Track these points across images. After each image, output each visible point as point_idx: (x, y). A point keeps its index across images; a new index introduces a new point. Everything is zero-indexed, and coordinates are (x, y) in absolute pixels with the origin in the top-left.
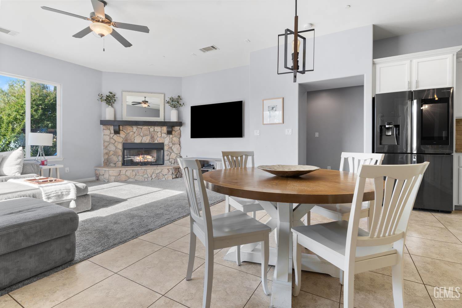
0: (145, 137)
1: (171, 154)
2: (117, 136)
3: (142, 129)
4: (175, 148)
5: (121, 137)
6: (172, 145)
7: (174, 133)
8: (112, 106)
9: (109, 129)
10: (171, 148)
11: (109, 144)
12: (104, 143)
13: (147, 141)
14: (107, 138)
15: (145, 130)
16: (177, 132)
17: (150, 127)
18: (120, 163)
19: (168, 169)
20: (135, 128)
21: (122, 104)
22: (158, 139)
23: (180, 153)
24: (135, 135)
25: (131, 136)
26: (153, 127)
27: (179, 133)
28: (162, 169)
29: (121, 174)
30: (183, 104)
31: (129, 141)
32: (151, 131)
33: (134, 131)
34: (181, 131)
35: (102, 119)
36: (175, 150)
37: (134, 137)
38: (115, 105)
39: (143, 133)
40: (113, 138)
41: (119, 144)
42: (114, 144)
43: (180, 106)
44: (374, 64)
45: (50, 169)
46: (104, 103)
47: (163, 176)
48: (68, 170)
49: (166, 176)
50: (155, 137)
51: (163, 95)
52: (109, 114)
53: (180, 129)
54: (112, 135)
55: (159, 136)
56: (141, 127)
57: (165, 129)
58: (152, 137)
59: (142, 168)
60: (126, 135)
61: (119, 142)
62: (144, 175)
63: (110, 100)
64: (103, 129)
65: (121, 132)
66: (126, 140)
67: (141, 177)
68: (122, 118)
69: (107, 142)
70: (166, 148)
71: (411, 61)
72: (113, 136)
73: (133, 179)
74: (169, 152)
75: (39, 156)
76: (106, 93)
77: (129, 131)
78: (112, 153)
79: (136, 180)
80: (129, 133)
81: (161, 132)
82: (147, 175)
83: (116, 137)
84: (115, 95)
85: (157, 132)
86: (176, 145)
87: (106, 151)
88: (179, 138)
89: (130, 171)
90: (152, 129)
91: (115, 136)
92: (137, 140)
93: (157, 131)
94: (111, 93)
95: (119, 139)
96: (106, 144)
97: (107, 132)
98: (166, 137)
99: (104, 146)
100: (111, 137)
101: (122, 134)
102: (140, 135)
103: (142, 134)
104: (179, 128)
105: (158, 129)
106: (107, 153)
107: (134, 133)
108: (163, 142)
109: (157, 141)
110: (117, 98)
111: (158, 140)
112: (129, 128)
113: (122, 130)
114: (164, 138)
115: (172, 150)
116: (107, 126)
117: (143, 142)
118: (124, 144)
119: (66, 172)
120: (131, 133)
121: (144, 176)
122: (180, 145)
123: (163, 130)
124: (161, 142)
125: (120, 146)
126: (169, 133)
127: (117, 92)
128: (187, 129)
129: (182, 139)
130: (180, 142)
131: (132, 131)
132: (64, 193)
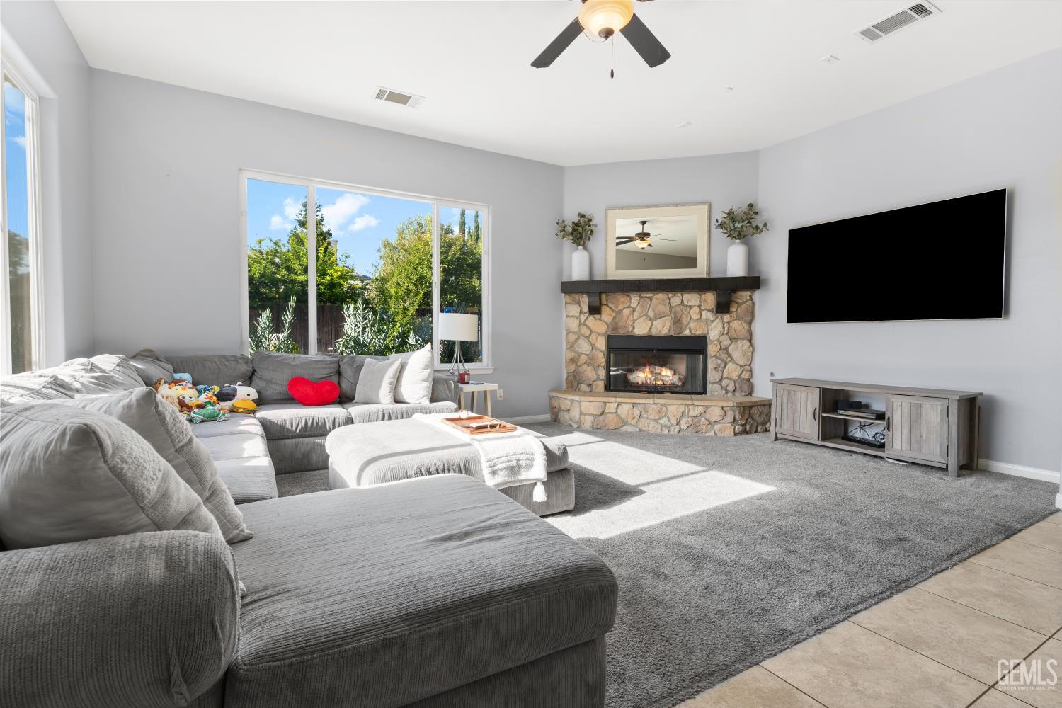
0: (658, 321)
1: (726, 365)
2: (596, 319)
3: (650, 299)
4: (738, 351)
5: (603, 321)
6: (729, 342)
7: (734, 309)
8: (585, 248)
9: (579, 303)
10: (726, 349)
11: (578, 338)
12: (566, 337)
13: (665, 332)
14: (574, 324)
15: (660, 304)
16: (744, 306)
17: (670, 295)
18: (600, 385)
19: (722, 407)
20: (635, 299)
21: (606, 241)
22: (692, 325)
23: (750, 365)
24: (636, 315)
25: (625, 318)
26: (679, 295)
27: (750, 309)
28: (707, 407)
29: (607, 411)
30: (765, 225)
31: (621, 332)
32: (673, 305)
33: (634, 305)
34: (754, 303)
35: (564, 280)
36: (736, 355)
37: (634, 321)
38: (590, 244)
39: (654, 311)
40: (587, 323)
41: (599, 338)
42: (588, 337)
43: (753, 234)
45: (473, 393)
46: (568, 242)
47: (710, 426)
48: (502, 395)
49: (717, 427)
50: (685, 320)
51: (706, 208)
52: (577, 266)
53: (751, 296)
54: (583, 317)
55: (695, 317)
56: (650, 295)
57: (710, 298)
58: (677, 321)
59: (657, 401)
60: (615, 317)
61: (599, 334)
62: (660, 419)
63: (580, 232)
64: (566, 303)
65: (605, 310)
66: (615, 329)
67: (653, 424)
68: (606, 275)
69: (573, 332)
70: (712, 349)
72: (586, 319)
73: (634, 426)
74: (720, 362)
75: (456, 362)
76: (571, 216)
77: (620, 307)
78: (583, 358)
79: (640, 430)
80: (621, 311)
81: (699, 306)
82: (669, 419)
83: (591, 321)
84: (590, 220)
85: (691, 307)
86: (740, 343)
87: (572, 355)
88: (750, 323)
89: (628, 405)
90: (676, 300)
91: (591, 318)
92: (641, 329)
93: (689, 304)
94: (583, 216)
95: (600, 326)
96: (572, 337)
97: (574, 310)
98: (713, 321)
99: (567, 342)
100: (582, 321)
101: (607, 315)
102: (646, 315)
103: (651, 314)
104: (749, 293)
105: (691, 298)
106: (573, 360)
107: (634, 310)
108: (705, 332)
109: (690, 330)
110: (596, 226)
111: (692, 328)
112: (621, 298)
113: (607, 305)
114: (708, 322)
115: (729, 355)
116: (573, 295)
117: (654, 333)
118: (610, 339)
119: (499, 399)
120: (627, 312)
121: (660, 421)
122: (750, 341)
123: (705, 300)
124: (698, 333)
125: (601, 344)
126: (722, 308)
127: (595, 211)
128: (775, 297)
129: (758, 327)
130: (751, 335)
131: (629, 307)
132: (522, 463)
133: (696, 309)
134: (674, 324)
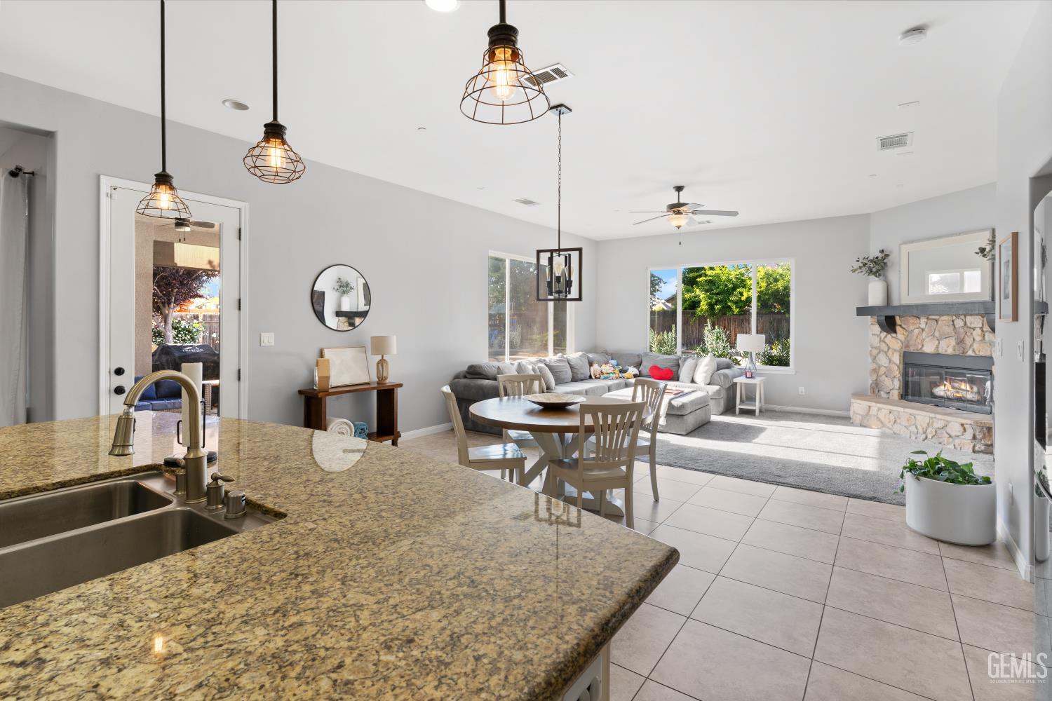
0: (944, 341)
2: (892, 337)
3: (937, 321)
5: (899, 339)
8: (884, 279)
11: (879, 352)
12: (870, 351)
13: (950, 351)
14: (876, 341)
15: (945, 325)
17: (955, 318)
18: (895, 394)
19: (962, 425)
20: (923, 320)
21: (900, 271)
22: (976, 346)
24: (924, 334)
25: (915, 337)
26: (962, 317)
28: (948, 422)
29: (870, 413)
31: (912, 349)
32: (957, 326)
33: (922, 326)
35: (861, 305)
37: (922, 341)
39: (939, 331)
40: (886, 340)
41: (895, 353)
42: (886, 353)
47: (951, 440)
48: (804, 391)
49: (957, 441)
50: (968, 341)
51: (988, 233)
54: (883, 336)
55: (978, 338)
56: (937, 317)
58: (961, 342)
59: (907, 410)
60: (908, 336)
61: (895, 350)
62: (910, 426)
64: (870, 324)
65: (898, 328)
66: (907, 346)
67: (904, 429)
68: (900, 300)
69: (876, 348)
72: (886, 336)
73: (890, 429)
77: (912, 328)
78: (883, 370)
79: (894, 433)
80: (912, 331)
81: (982, 328)
82: (916, 427)
83: (889, 338)
84: (887, 255)
85: (974, 329)
87: (875, 366)
89: (886, 411)
90: (959, 322)
92: (929, 348)
93: (972, 326)
94: (882, 252)
95: (895, 342)
96: (875, 352)
97: (877, 329)
99: (871, 356)
100: (882, 338)
101: (900, 333)
102: (933, 335)
103: (937, 334)
105: (975, 320)
106: (875, 371)
107: (923, 330)
108: (988, 354)
109: (974, 351)
110: (892, 259)
111: (975, 349)
112: (911, 320)
113: (900, 326)
114: (991, 344)
117: (940, 351)
118: (904, 355)
119: (800, 393)
120: (916, 331)
121: (910, 428)
123: (987, 323)
124: (984, 354)
125: (897, 359)
127: (890, 245)
131: (919, 328)
133: (978, 331)
134: (957, 344)
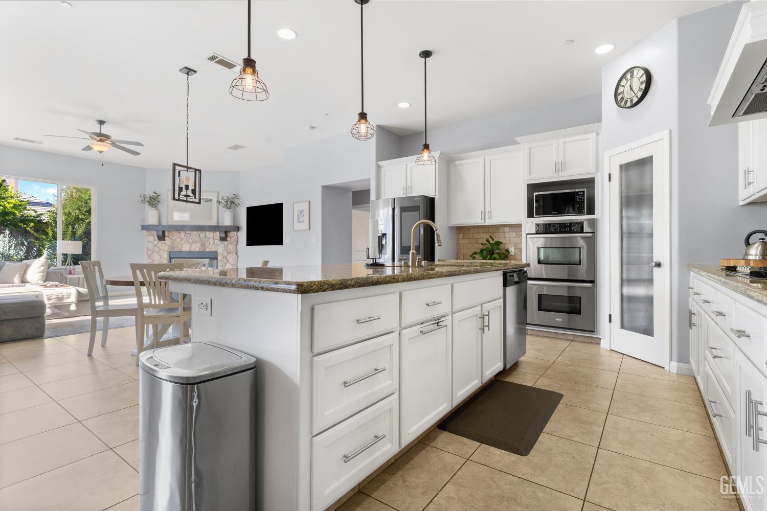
0: (194, 244)
1: (226, 264)
2: (162, 243)
3: (190, 234)
4: (231, 258)
5: (167, 244)
6: (227, 254)
7: (229, 239)
8: (157, 209)
9: (153, 235)
10: (226, 257)
11: (153, 252)
12: (147, 252)
13: (197, 250)
14: (151, 246)
15: (195, 236)
16: (233, 238)
17: (200, 233)
20: (182, 234)
22: (210, 246)
23: (237, 264)
24: (183, 242)
25: (177, 243)
26: (204, 232)
27: (236, 240)
30: (239, 204)
31: (176, 249)
32: (201, 237)
33: (182, 237)
34: (238, 237)
35: (146, 224)
36: (230, 260)
37: (182, 244)
38: (160, 206)
39: (192, 240)
40: (158, 245)
41: (164, 252)
42: (158, 252)
43: (235, 208)
44: (379, 167)
46: (147, 204)
50: (207, 244)
51: (216, 194)
52: (152, 217)
53: (237, 234)
54: (156, 242)
55: (212, 243)
56: (190, 232)
57: (217, 235)
58: (203, 245)
60: (172, 243)
61: (164, 251)
63: (154, 201)
64: (147, 235)
65: (166, 238)
66: (173, 248)
68: (168, 222)
69: (150, 250)
70: (219, 258)
71: (406, 165)
72: (158, 243)
74: (223, 263)
76: (149, 193)
77: (175, 238)
78: (156, 262)
80: (175, 240)
81: (213, 238)
83: (161, 244)
84: (159, 196)
85: (209, 238)
86: (232, 255)
87: (150, 260)
88: (237, 245)
90: (202, 235)
91: (160, 243)
92: (185, 248)
94: (155, 193)
95: (165, 246)
96: (150, 252)
97: (151, 238)
98: (220, 245)
99: (147, 254)
100: (155, 244)
101: (168, 240)
102: (188, 242)
103: (190, 241)
104: (235, 233)
105: (210, 234)
107: (182, 239)
108: (216, 250)
109: (209, 249)
110: (161, 198)
111: (210, 248)
112: (176, 233)
113: (168, 236)
114: (217, 245)
115: (227, 260)
116: (151, 231)
117: (192, 250)
118: (170, 253)
120: (178, 240)
122: (237, 254)
123: (216, 236)
124: (213, 250)
125: (165, 255)
126: (223, 239)
127: (162, 191)
128: (243, 235)
129: (239, 247)
130: (237, 251)
131: (180, 238)
132: (65, 296)
133: (212, 239)
134: (202, 246)
